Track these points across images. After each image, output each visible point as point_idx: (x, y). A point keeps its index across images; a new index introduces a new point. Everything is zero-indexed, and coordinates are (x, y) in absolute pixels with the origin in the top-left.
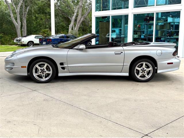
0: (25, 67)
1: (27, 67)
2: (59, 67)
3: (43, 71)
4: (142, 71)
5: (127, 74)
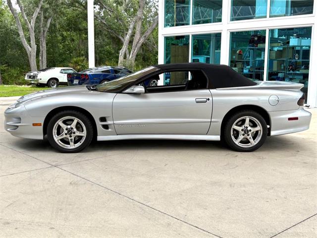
0: (40, 125)
1: (42, 125)
2: (99, 124)
3: (70, 132)
4: (243, 132)
5: (217, 138)
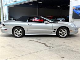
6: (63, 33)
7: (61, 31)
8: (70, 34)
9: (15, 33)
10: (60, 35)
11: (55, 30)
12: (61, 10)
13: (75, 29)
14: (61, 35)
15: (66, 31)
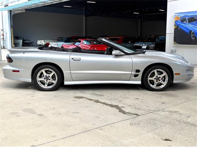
6: (158, 79)
7: (153, 74)
8: (174, 82)
9: (39, 79)
10: (151, 85)
11: (138, 71)
12: (141, 22)
13: (187, 70)
14: (153, 84)
15: (165, 74)
